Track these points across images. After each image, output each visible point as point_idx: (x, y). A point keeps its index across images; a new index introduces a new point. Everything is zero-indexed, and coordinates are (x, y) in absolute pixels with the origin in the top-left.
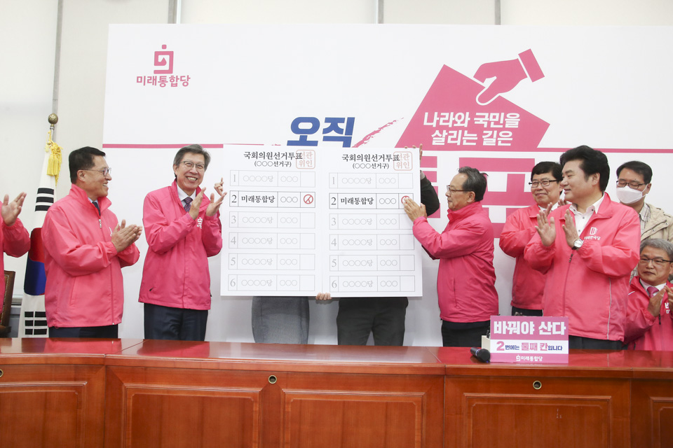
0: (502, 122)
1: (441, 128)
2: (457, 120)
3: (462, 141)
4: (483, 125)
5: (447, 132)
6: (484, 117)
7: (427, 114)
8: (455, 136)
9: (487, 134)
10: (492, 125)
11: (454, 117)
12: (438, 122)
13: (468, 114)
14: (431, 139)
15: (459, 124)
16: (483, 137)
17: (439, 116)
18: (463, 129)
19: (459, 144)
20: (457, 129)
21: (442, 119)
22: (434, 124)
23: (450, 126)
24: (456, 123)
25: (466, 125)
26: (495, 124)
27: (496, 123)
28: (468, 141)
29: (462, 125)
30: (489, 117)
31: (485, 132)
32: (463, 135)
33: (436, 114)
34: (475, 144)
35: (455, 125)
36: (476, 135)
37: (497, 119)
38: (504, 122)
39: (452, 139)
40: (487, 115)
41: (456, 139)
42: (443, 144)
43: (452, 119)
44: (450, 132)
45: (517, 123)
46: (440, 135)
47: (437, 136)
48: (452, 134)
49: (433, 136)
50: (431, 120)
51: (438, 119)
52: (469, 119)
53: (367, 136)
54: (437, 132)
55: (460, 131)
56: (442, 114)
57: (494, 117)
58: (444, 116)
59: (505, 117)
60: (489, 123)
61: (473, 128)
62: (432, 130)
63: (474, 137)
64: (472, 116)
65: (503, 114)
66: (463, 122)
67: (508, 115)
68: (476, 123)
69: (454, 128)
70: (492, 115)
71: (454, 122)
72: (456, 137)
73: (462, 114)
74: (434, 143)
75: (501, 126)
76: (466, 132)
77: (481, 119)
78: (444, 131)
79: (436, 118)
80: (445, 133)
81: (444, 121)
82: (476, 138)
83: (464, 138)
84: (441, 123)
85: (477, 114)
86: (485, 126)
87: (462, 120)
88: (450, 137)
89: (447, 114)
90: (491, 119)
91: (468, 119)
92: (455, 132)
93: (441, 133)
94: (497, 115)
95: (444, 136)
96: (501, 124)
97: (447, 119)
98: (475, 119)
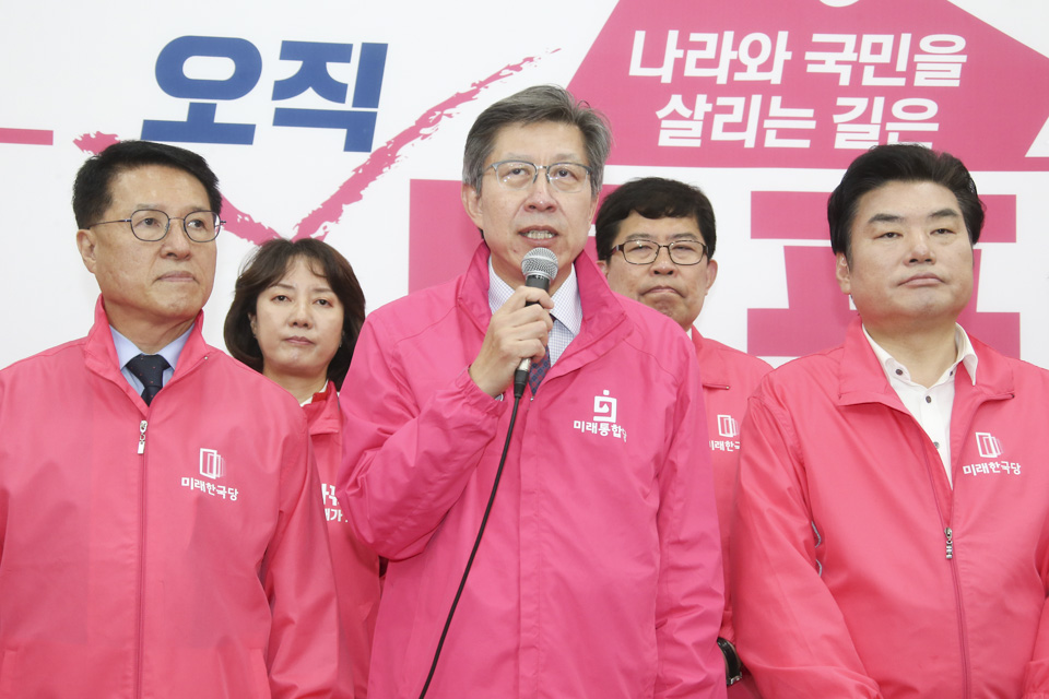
0: (902, 66)
1: (688, 88)
2: (745, 58)
3: (761, 133)
4: (837, 76)
5: (711, 100)
6: (839, 47)
7: (640, 37)
8: (736, 117)
9: (849, 109)
10: (869, 79)
11: (736, 47)
12: (680, 64)
13: (783, 36)
14: (656, 126)
15: (752, 75)
16: (837, 118)
17: (684, 44)
18: (766, 89)
19: (750, 143)
20: (746, 89)
21: (693, 56)
22: (665, 73)
23: (722, 80)
24: (743, 68)
25: (775, 76)
26: (876, 75)
27: (884, 70)
28: (782, 133)
29: (763, 76)
30: (857, 49)
31: (841, 101)
32: (764, 113)
33: (673, 36)
34: (805, 144)
35: (739, 77)
36: (809, 113)
37: (885, 57)
38: (912, 66)
39: (728, 127)
40: (849, 40)
41: (741, 127)
42: (697, 143)
43: (727, 55)
44: (721, 101)
45: (956, 71)
46: (686, 112)
47: (675, 116)
48: (729, 110)
49: (661, 114)
50: (653, 57)
51: (680, 53)
52: (789, 56)
53: (431, 112)
54: (676, 102)
55: (757, 100)
56: (695, 37)
57: (876, 49)
58: (702, 46)
59: (915, 49)
60: (858, 69)
61: (802, 87)
62: (656, 93)
63: (804, 118)
64: (799, 45)
65: (906, 38)
66: (767, 67)
67: (925, 43)
68: (811, 69)
69: (733, 88)
70: (869, 40)
71: (736, 66)
72: (740, 121)
73: (764, 39)
74: (665, 140)
75: (901, 82)
76: (776, 101)
77: (830, 58)
78: (701, 99)
79: (672, 52)
80: (702, 104)
81: (701, 63)
82: (812, 125)
83: (767, 123)
84: (691, 70)
85: (817, 38)
86: (845, 81)
87: (763, 57)
88: (720, 120)
89: (711, 39)
90: (866, 56)
91: (783, 55)
92: (738, 103)
93: (690, 103)
94: (887, 40)
95: (699, 115)
96: (900, 75)
97: (709, 54)
98: (809, 56)
